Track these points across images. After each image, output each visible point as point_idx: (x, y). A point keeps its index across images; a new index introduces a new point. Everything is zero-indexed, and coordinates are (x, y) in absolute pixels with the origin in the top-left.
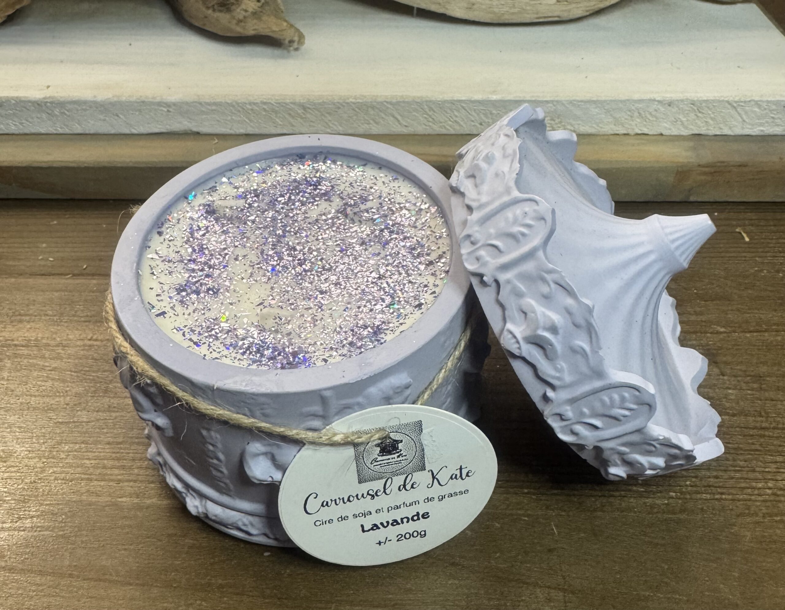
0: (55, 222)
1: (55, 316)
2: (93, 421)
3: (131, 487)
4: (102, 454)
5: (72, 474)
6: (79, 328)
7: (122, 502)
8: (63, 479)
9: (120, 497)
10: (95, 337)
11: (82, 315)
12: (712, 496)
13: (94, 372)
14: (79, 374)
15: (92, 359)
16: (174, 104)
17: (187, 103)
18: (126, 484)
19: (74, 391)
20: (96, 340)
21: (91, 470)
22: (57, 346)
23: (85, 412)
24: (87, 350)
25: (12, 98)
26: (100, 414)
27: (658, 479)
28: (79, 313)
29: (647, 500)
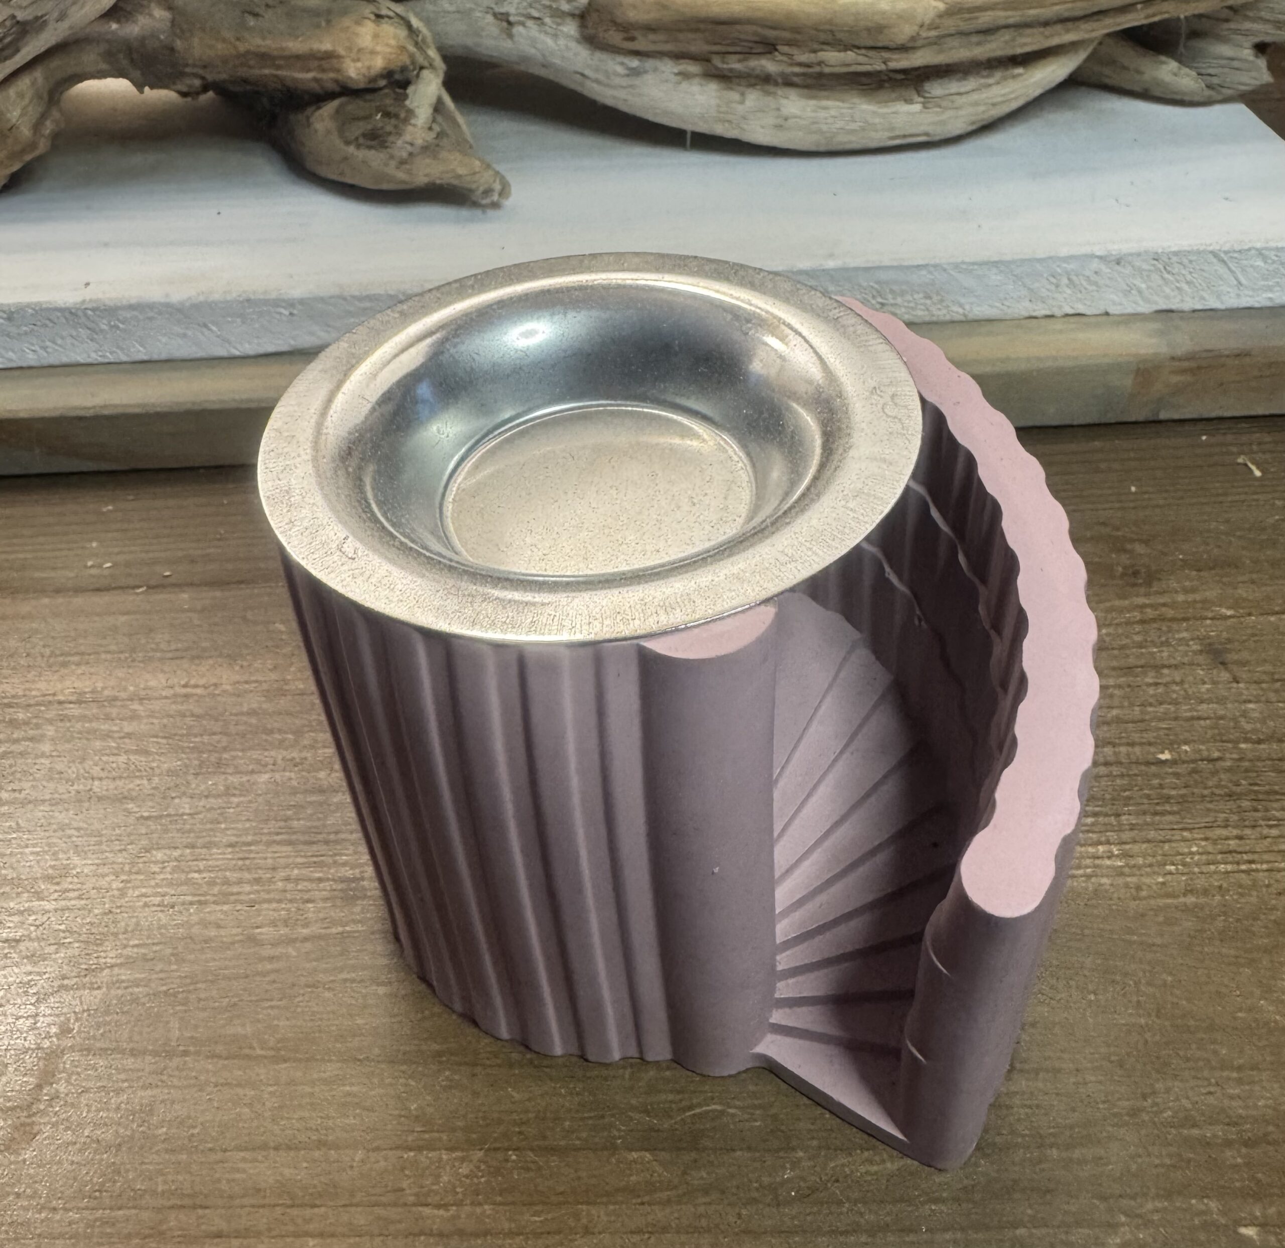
0: (110, 508)
1: (122, 652)
2: (201, 812)
3: (275, 910)
4: (221, 862)
5: (172, 895)
6: (165, 669)
7: (260, 934)
8: (159, 905)
9: (257, 927)
10: (192, 682)
11: (168, 649)
12: (1235, 867)
13: (195, 736)
14: (170, 741)
15: (193, 715)
16: (300, 302)
17: (321, 300)
18: (265, 906)
19: (164, 767)
20: (196, 686)
21: (205, 888)
22: (131, 699)
23: (186, 799)
24: (182, 703)
25: (28, 305)
26: (212, 800)
27: (1144, 846)
28: (163, 646)
29: (1129, 879)
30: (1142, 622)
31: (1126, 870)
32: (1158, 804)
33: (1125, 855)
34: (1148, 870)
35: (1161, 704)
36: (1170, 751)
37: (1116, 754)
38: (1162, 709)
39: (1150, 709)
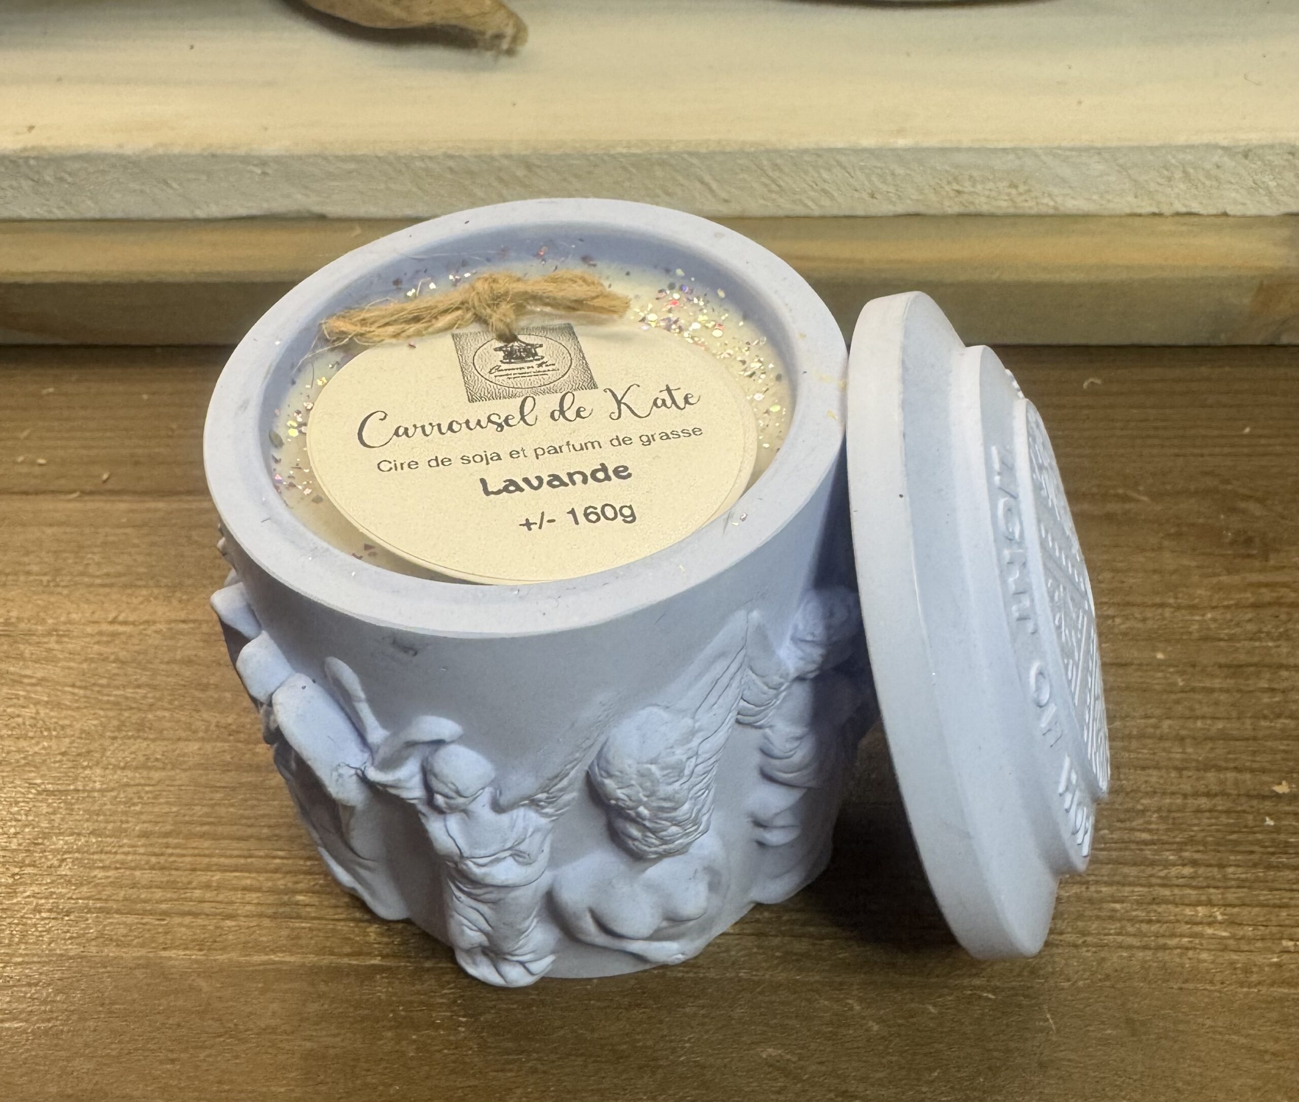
1: (45, 574)
2: (113, 790)
3: (188, 927)
4: (130, 858)
5: (71, 898)
6: (91, 597)
7: (169, 957)
9: (164, 949)
10: (121, 618)
11: (98, 573)
13: (118, 688)
14: (88, 693)
15: (116, 660)
16: (277, 160)
17: (300, 158)
18: (177, 920)
19: (78, 726)
20: (125, 623)
21: (109, 891)
22: (49, 634)
23: (98, 771)
24: (108, 643)
26: (130, 774)
27: (1256, 910)
28: (92, 570)
29: (1234, 957)
30: (1256, 606)
31: (1231, 942)
32: (1273, 854)
33: (1232, 922)
34: (1259, 944)
35: (1279, 716)
36: (1289, 783)
37: (1222, 782)
38: (1280, 723)
39: (1263, 723)
